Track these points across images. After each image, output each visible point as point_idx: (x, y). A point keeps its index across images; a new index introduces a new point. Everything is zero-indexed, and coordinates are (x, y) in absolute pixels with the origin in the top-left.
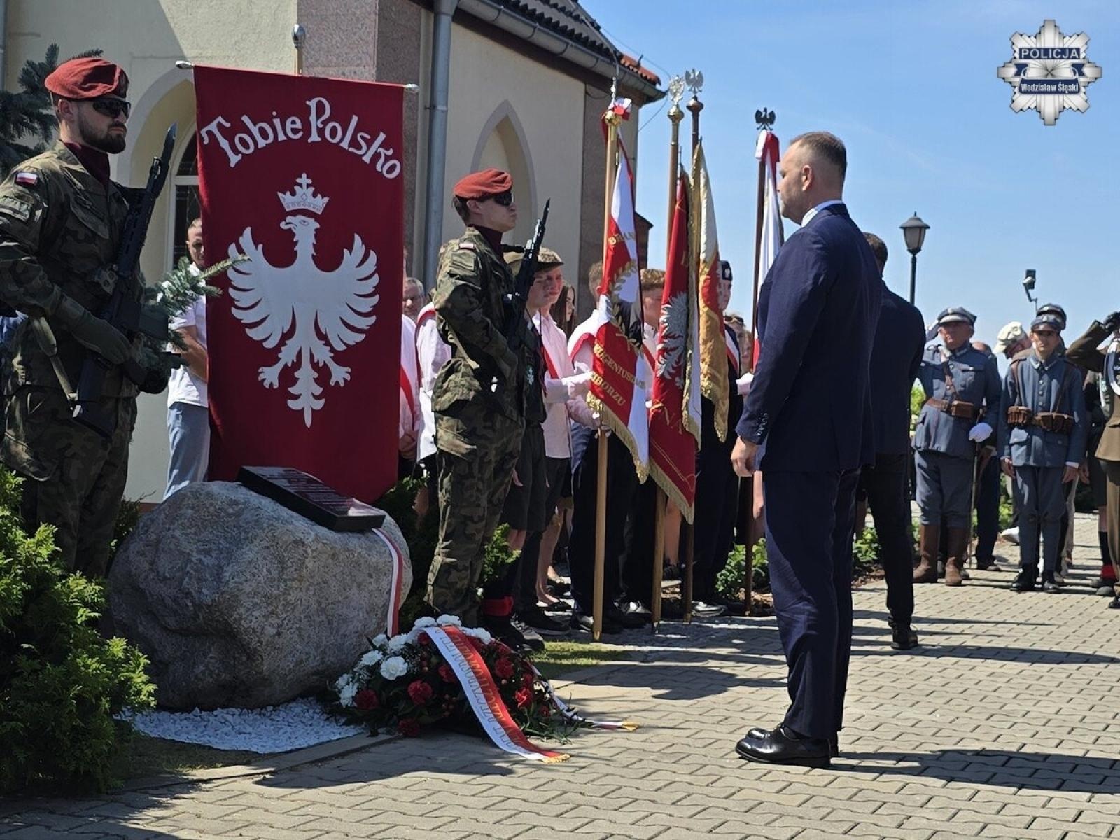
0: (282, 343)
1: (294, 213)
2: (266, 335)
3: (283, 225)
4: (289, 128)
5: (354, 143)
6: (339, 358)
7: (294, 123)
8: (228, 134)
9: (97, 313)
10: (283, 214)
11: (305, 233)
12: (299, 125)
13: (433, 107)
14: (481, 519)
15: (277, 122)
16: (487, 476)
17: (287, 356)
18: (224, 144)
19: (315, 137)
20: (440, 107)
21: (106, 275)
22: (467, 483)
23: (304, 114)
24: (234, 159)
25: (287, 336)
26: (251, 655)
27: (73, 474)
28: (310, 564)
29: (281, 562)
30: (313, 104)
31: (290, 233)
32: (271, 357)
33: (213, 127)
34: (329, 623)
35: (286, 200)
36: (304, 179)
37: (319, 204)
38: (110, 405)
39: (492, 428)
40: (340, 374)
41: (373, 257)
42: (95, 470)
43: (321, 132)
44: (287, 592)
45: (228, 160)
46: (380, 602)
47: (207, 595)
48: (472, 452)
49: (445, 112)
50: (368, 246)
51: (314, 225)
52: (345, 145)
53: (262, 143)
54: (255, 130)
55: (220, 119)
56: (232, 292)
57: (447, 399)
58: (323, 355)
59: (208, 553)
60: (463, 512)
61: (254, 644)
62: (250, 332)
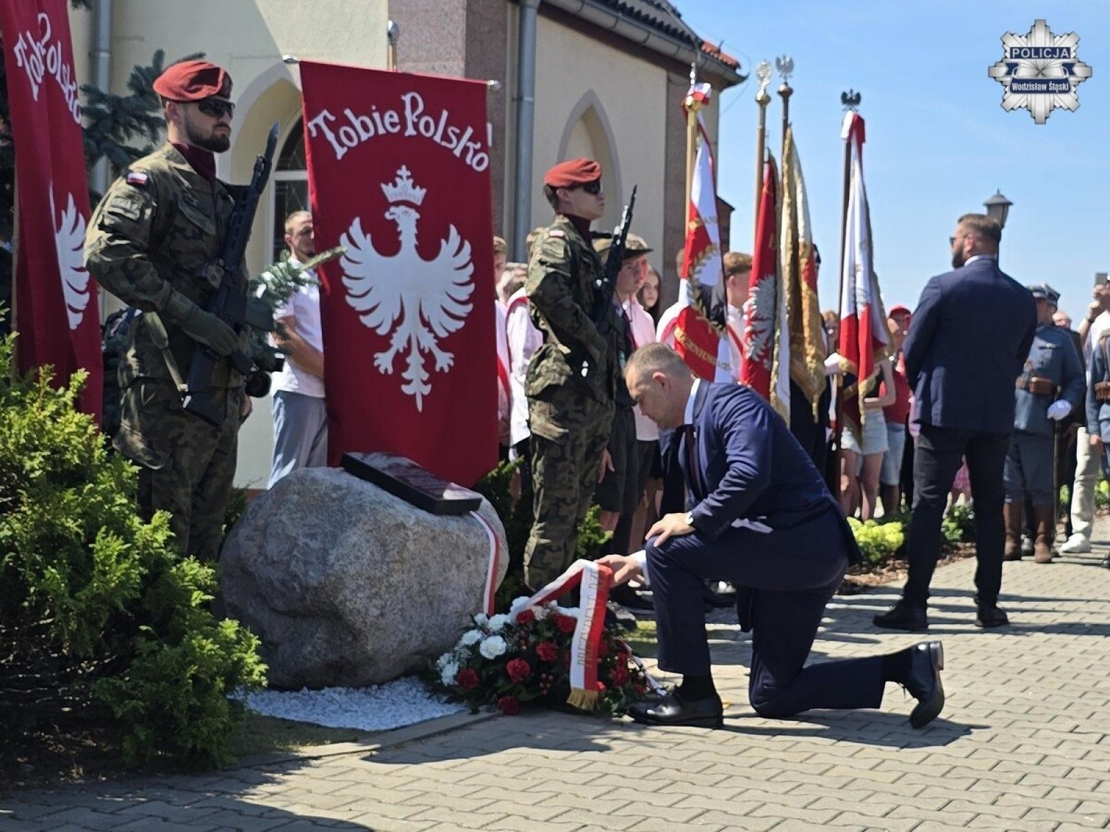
0: (393, 330)
1: (397, 204)
2: (378, 321)
3: (388, 216)
4: (386, 122)
5: (445, 137)
6: (443, 344)
7: (391, 116)
8: (334, 127)
9: (205, 307)
10: (386, 205)
11: (407, 223)
12: (396, 119)
13: (519, 99)
14: (574, 501)
15: (376, 116)
16: (578, 459)
17: (398, 343)
18: (330, 136)
19: (410, 131)
20: (527, 99)
21: (212, 270)
22: (560, 465)
23: (400, 110)
24: (340, 152)
25: (398, 322)
26: (356, 635)
27: (185, 462)
28: (411, 546)
29: (384, 545)
30: (407, 98)
31: (394, 224)
32: (384, 344)
33: (319, 120)
34: (431, 603)
35: (388, 189)
36: (404, 172)
37: (418, 195)
38: (219, 395)
39: (583, 412)
40: (444, 360)
41: (467, 247)
42: (206, 457)
43: (416, 126)
44: (389, 574)
45: (334, 153)
46: (479, 583)
47: (314, 577)
48: (564, 436)
49: (532, 104)
50: (463, 236)
51: (415, 215)
52: (437, 138)
53: (364, 136)
54: (357, 123)
55: (325, 113)
56: (345, 281)
57: (539, 384)
58: (428, 342)
59: (313, 536)
60: (558, 494)
61: (359, 625)
62: (363, 319)
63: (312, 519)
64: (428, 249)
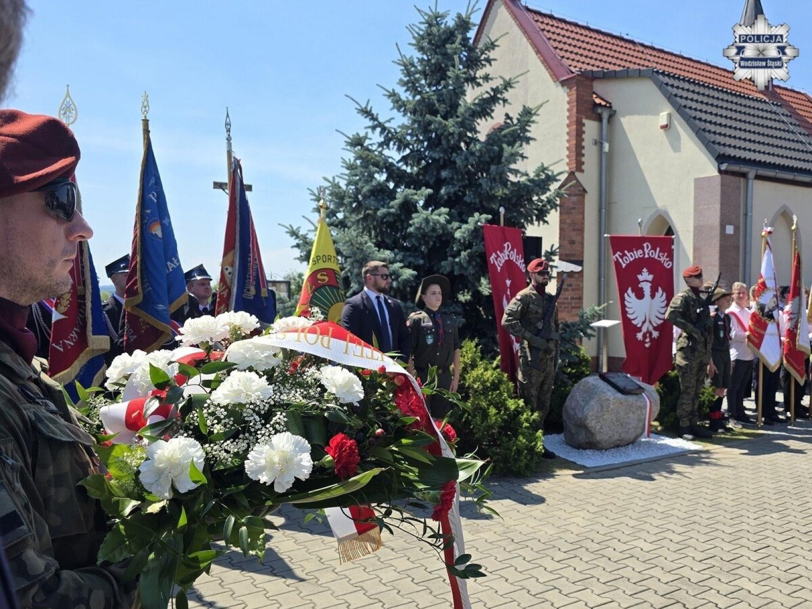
0: (642, 325)
1: (643, 281)
2: (637, 322)
3: (640, 286)
4: (638, 254)
5: (659, 257)
6: (655, 329)
7: (640, 252)
8: (622, 257)
9: (537, 335)
10: (639, 282)
11: (647, 287)
12: (642, 252)
13: (746, 214)
14: (693, 387)
15: (635, 252)
16: (693, 372)
17: (644, 329)
18: (620, 260)
19: (647, 256)
20: (749, 214)
21: (539, 324)
23: (643, 249)
24: (624, 265)
25: (644, 322)
26: (593, 434)
28: (611, 406)
29: (602, 406)
30: (645, 245)
31: (642, 288)
32: (640, 330)
33: (617, 255)
34: (622, 425)
35: (640, 277)
36: (645, 270)
37: (650, 277)
39: (694, 356)
40: (655, 334)
41: (665, 294)
42: (541, 379)
43: (648, 254)
44: (603, 415)
45: (622, 266)
46: (643, 417)
47: (580, 415)
48: (686, 365)
49: (751, 216)
50: (663, 290)
51: (649, 285)
52: (656, 257)
53: (632, 259)
54: (629, 255)
55: (619, 253)
56: (627, 309)
57: (679, 346)
58: (651, 328)
59: (583, 401)
60: (687, 385)
61: (593, 431)
62: (633, 322)
63: (585, 395)
64: (653, 296)
